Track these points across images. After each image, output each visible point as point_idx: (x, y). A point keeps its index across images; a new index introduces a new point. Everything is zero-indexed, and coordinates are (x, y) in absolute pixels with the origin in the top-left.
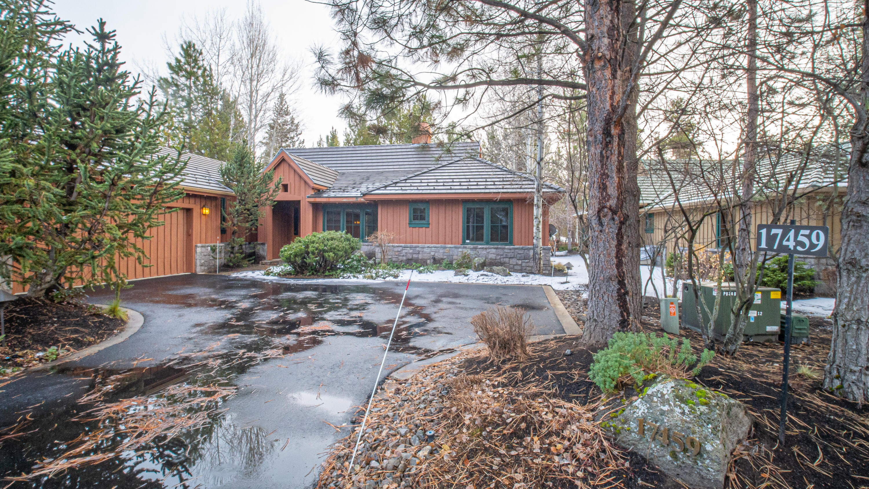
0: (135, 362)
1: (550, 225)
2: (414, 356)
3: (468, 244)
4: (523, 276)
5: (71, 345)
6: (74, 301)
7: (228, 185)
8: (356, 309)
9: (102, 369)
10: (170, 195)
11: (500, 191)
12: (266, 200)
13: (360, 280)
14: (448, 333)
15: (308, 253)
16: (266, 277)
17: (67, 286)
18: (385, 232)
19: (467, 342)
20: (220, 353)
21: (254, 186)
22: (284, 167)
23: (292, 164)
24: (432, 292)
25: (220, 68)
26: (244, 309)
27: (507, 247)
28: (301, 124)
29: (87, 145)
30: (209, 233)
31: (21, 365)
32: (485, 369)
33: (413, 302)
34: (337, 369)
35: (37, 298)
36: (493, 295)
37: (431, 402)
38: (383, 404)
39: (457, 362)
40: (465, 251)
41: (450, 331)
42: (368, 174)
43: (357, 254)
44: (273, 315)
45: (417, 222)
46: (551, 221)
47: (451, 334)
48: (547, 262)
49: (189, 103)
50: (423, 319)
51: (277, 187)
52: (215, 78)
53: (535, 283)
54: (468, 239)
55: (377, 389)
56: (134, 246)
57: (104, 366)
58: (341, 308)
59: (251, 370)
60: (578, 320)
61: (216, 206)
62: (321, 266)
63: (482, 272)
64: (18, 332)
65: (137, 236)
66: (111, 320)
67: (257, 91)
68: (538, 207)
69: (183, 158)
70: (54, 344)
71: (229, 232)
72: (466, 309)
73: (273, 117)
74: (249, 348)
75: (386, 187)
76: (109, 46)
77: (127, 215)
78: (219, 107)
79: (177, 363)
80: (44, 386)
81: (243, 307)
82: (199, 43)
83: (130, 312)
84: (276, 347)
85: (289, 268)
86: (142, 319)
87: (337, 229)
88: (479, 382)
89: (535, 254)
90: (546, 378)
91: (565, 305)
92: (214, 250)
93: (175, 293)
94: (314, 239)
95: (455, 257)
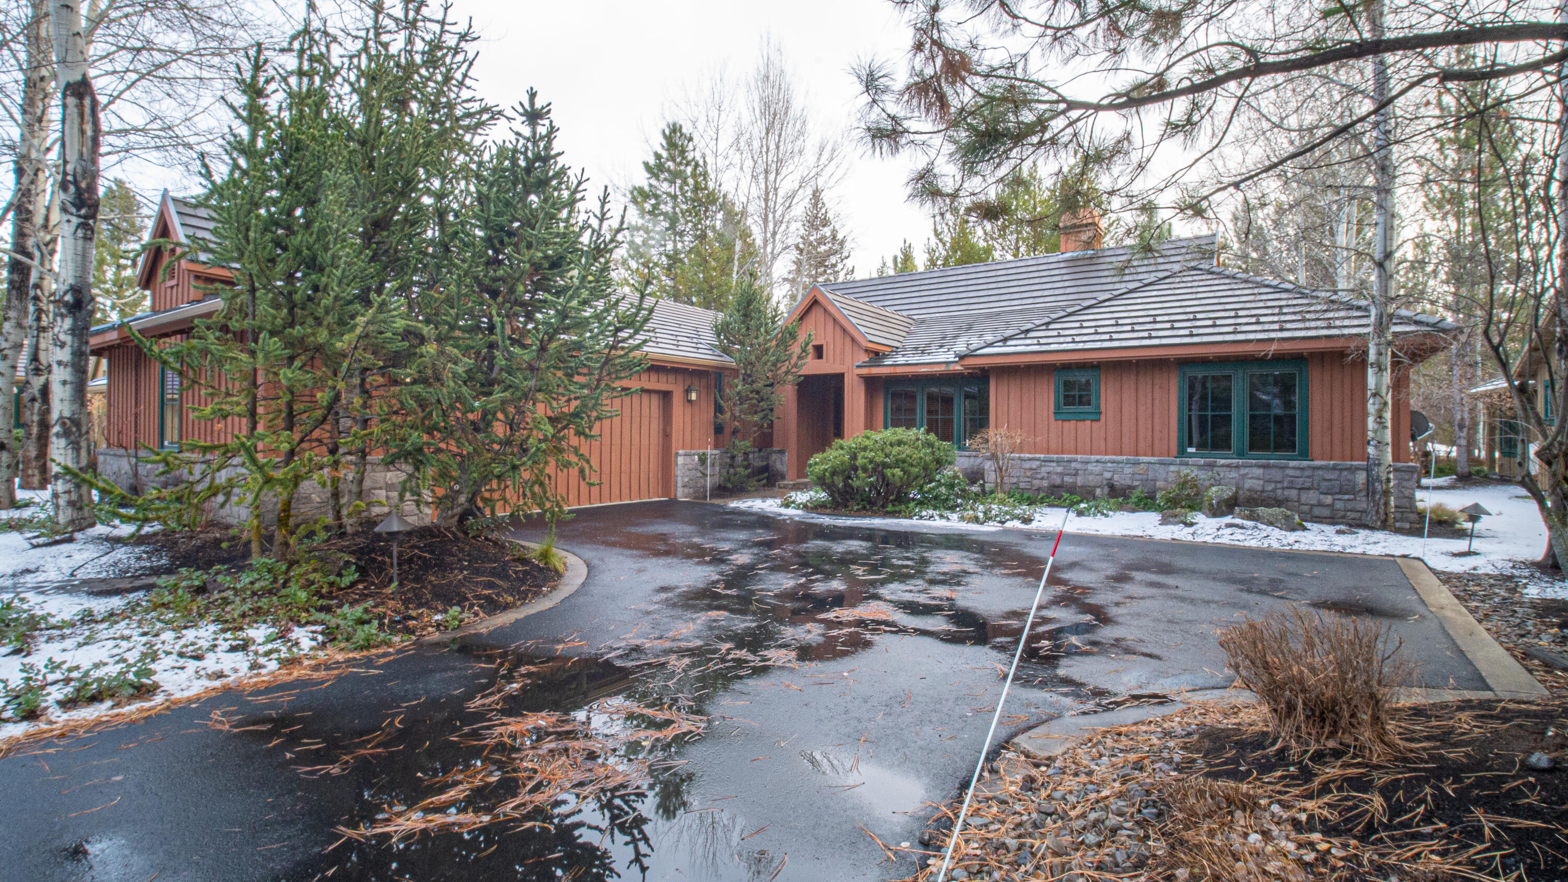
0: (560, 647)
1: (1414, 413)
2: (1068, 701)
3: (1192, 455)
4: (1339, 532)
5: (481, 606)
6: (494, 535)
7: (726, 351)
8: (943, 582)
9: (514, 652)
10: (629, 366)
11: (1273, 335)
12: (787, 373)
13: (953, 523)
14: (1150, 656)
15: (855, 469)
16: (783, 511)
17: (487, 512)
18: (1003, 430)
19: (1200, 682)
20: (691, 645)
21: (767, 350)
22: (817, 314)
23: (830, 308)
24: (1108, 558)
25: (720, 159)
26: (742, 567)
27: (1292, 463)
28: (849, 239)
29: (512, 290)
30: (697, 434)
31: (413, 633)
32: (1265, 767)
33: (1065, 576)
34: (897, 709)
35: (446, 529)
36: (1263, 573)
37: (1114, 831)
38: (995, 810)
39: (1179, 730)
40: (1185, 470)
41: (1155, 651)
42: (970, 320)
43: (948, 472)
44: (787, 582)
45: (1072, 408)
46: (1415, 403)
47: (1158, 658)
48: (1405, 502)
49: (673, 221)
50: (1089, 617)
51: (804, 351)
52: (712, 176)
53: (1374, 551)
54: (1190, 445)
55: (982, 769)
56: (576, 450)
57: (518, 647)
58: (912, 577)
59: (737, 686)
60: (1525, 657)
61: (708, 387)
62: (879, 493)
63: (1228, 519)
64: (417, 580)
65: (579, 433)
66: (541, 570)
67: (776, 189)
68: (1380, 369)
69: (649, 302)
70: (458, 604)
71: (728, 431)
72: (1192, 601)
73: (802, 232)
74: (740, 641)
75: (1005, 340)
76: (542, 130)
77: (569, 400)
78: (718, 224)
79: (620, 657)
80: (431, 671)
81: (739, 562)
82: (690, 124)
83: (572, 559)
84: (785, 646)
85: (823, 495)
86: (584, 571)
87: (909, 425)
88: (1250, 805)
89: (1370, 482)
90: (1476, 834)
91: (1473, 611)
92: (703, 461)
93: (640, 530)
94: (867, 443)
95: (1160, 484)
